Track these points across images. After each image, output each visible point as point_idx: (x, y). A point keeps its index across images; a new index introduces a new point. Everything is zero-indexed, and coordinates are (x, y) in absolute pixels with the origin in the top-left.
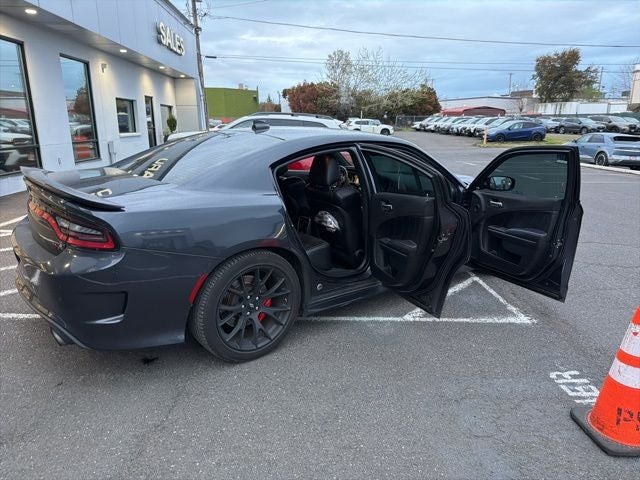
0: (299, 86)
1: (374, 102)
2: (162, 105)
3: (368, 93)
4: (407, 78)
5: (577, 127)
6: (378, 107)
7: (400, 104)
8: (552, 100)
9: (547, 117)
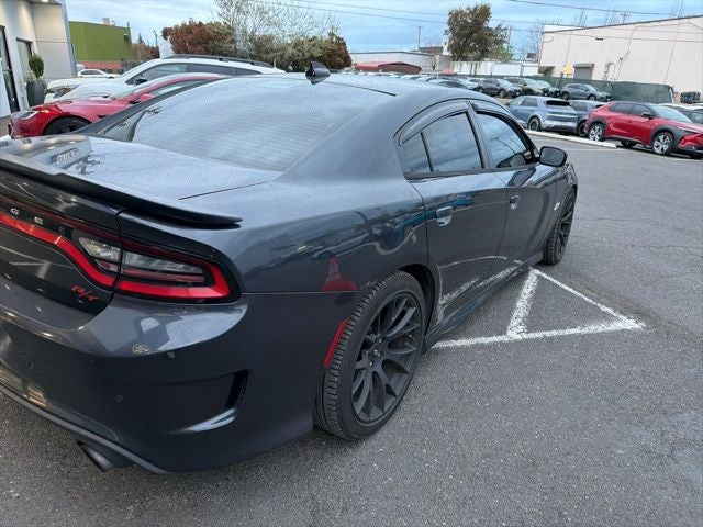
0: (184, 25)
1: (278, 51)
2: (18, 40)
3: (269, 39)
4: (314, 24)
5: (495, 89)
6: (282, 56)
7: (307, 55)
8: (465, 59)
9: (464, 76)
